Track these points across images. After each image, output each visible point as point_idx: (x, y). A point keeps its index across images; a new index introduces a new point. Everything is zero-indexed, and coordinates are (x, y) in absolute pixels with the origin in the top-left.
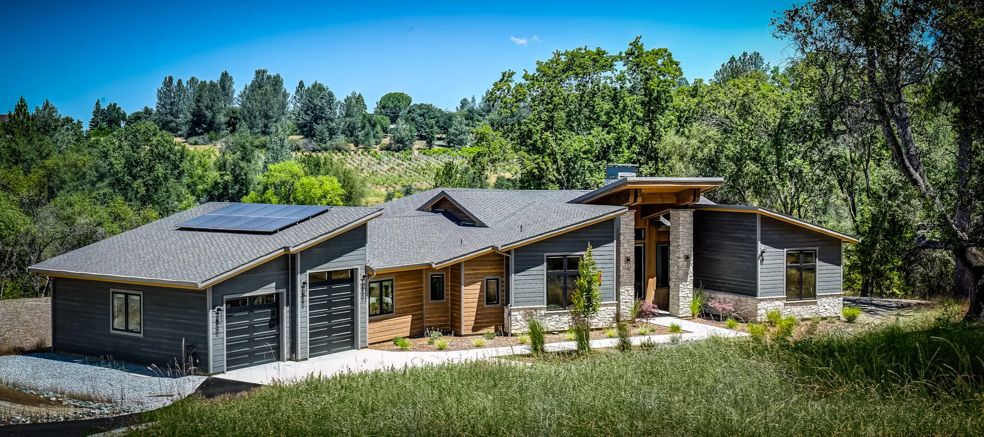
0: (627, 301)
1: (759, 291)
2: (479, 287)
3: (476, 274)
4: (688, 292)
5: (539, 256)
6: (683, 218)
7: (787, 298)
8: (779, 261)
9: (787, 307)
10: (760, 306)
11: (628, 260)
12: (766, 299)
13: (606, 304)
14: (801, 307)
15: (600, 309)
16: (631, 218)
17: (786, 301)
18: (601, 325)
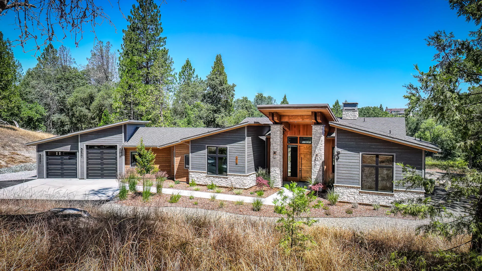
0: (275, 176)
1: (336, 180)
2: (180, 159)
3: (181, 153)
5: (203, 146)
6: (315, 131)
7: (362, 188)
8: (354, 161)
9: (361, 194)
10: (335, 191)
11: (275, 153)
12: (339, 186)
13: (240, 175)
14: (377, 197)
15: (237, 178)
16: (277, 129)
17: (362, 190)
18: (238, 186)
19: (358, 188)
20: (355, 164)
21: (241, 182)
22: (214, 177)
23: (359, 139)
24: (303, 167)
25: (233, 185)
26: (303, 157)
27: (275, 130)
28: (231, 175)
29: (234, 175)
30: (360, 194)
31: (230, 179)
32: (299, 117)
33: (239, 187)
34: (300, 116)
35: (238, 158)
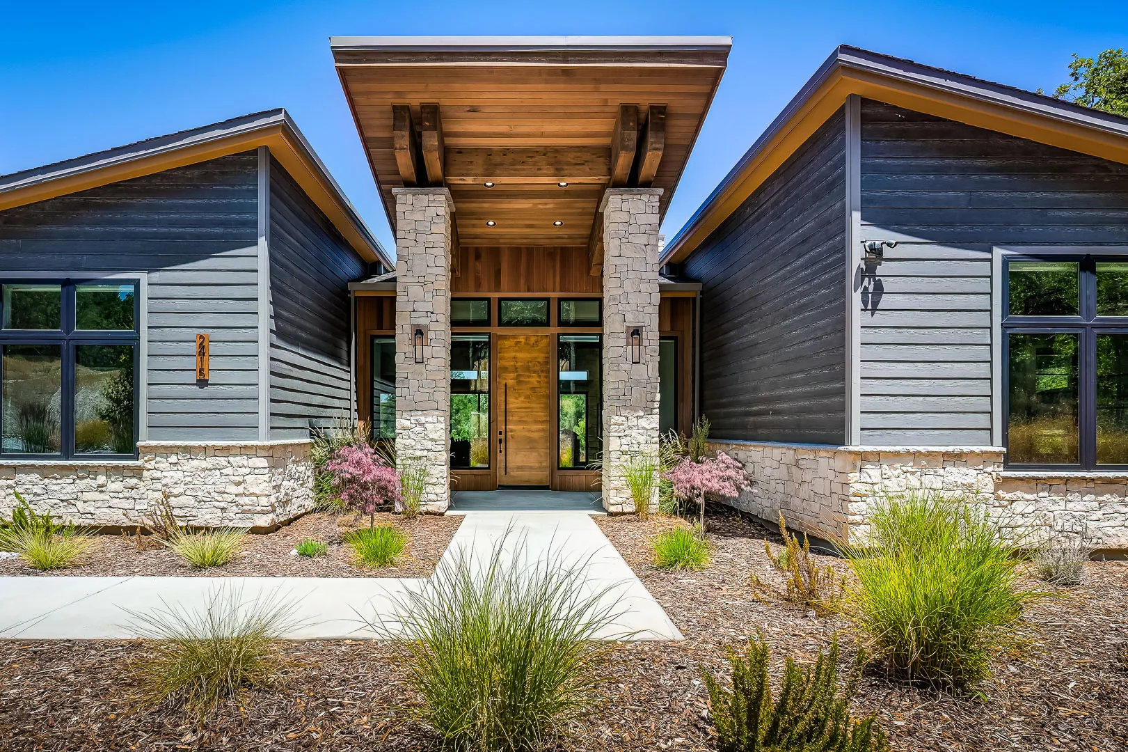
1: (857, 421)
4: (642, 439)
6: (623, 217)
7: (1009, 460)
8: (960, 302)
9: (1008, 496)
10: (858, 486)
11: (419, 332)
12: (878, 457)
13: (223, 449)
14: (1090, 501)
15: (204, 464)
16: (431, 212)
17: (1007, 468)
18: (207, 517)
19: (986, 458)
20: (965, 319)
21: (233, 489)
22: (44, 472)
23: (990, 170)
24: (510, 427)
25: (176, 512)
26: (511, 382)
27: (418, 216)
28: (169, 450)
29: (187, 449)
30: (1000, 492)
31: (158, 474)
32: (538, 158)
33: (215, 523)
34: (545, 151)
35: (213, 348)
